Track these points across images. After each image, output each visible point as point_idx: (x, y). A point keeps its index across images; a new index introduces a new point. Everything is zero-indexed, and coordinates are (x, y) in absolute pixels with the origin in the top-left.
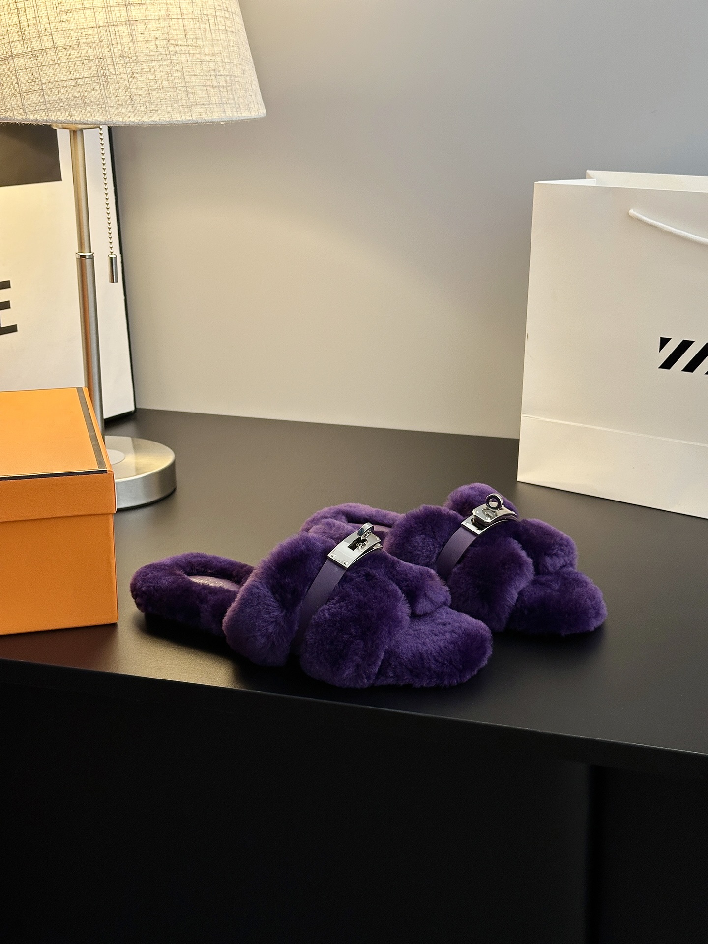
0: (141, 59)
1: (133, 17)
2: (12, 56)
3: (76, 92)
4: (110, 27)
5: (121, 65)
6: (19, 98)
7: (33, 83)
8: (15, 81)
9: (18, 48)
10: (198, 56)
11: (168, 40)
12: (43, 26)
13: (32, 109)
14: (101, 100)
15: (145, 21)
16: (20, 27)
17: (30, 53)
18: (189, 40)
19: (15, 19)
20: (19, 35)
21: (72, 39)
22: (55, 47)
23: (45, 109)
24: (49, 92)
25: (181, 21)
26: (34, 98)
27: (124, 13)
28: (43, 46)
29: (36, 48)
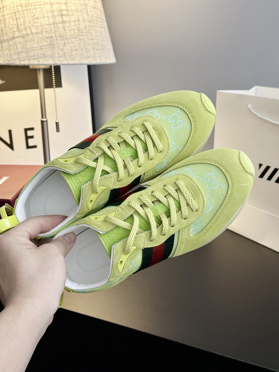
0: (68, 37)
1: (65, 21)
2: (14, 37)
3: (41, 52)
4: (56, 25)
5: (60, 40)
6: (17, 55)
7: (23, 49)
8: (16, 48)
9: (17, 34)
10: (91, 37)
11: (79, 30)
12: (27, 25)
13: (23, 59)
14: (52, 55)
15: (70, 22)
16: (18, 26)
17: (22, 36)
18: (87, 31)
19: (15, 22)
20: (17, 29)
21: (39, 30)
22: (32, 33)
23: (28, 59)
24: (30, 52)
25: (83, 22)
26: (24, 55)
27: (61, 19)
28: (27, 33)
29: (24, 34)
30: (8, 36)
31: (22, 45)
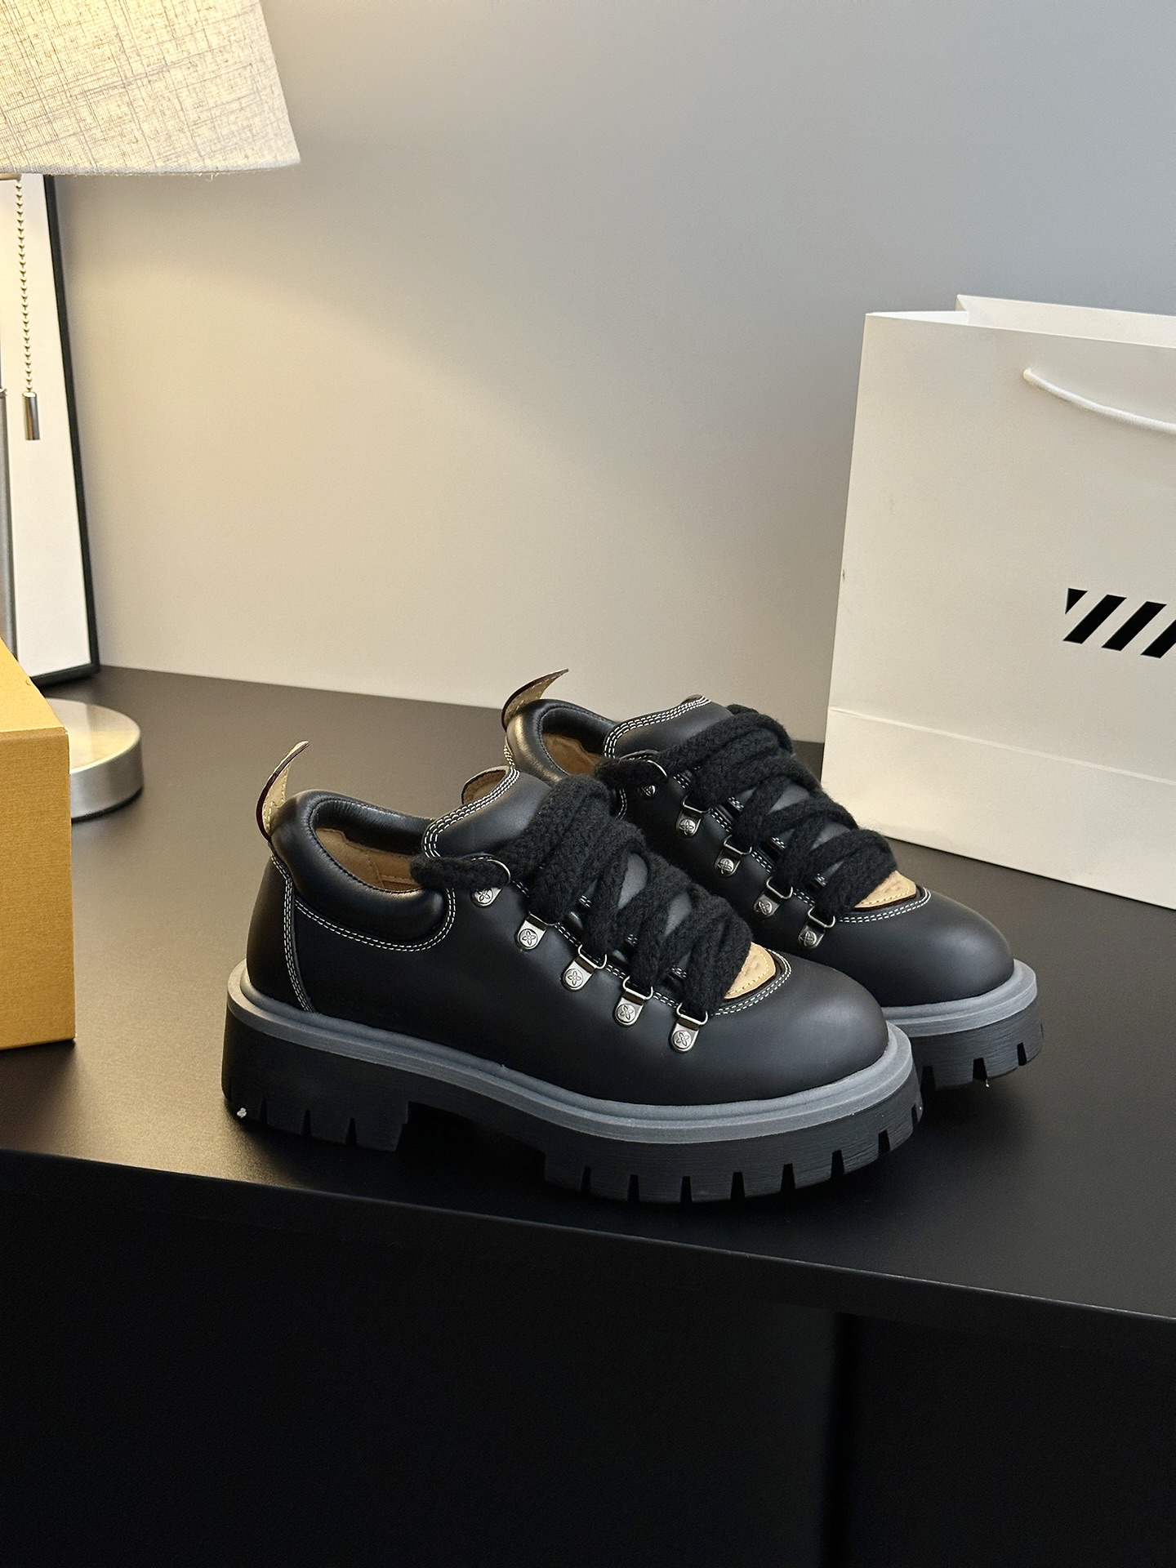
2: (166, 64)
6: (188, 133)
7: (200, 109)
8: (179, 108)
9: (171, 52)
12: (192, 19)
13: (208, 151)
20: (168, 32)
21: (225, 36)
22: (211, 50)
24: (220, 123)
26: (205, 131)
28: (199, 49)
29: (194, 51)
30: (143, 57)
31: (195, 95)
